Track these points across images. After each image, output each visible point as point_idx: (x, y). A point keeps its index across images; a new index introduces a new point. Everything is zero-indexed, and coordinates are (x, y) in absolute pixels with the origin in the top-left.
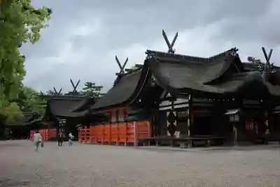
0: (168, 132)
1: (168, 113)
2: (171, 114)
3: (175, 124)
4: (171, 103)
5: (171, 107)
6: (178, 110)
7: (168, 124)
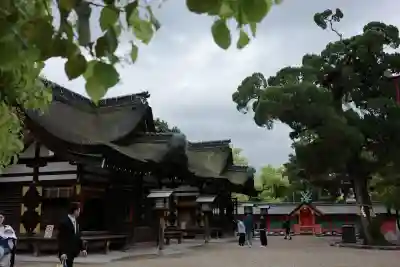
0: (22, 225)
1: (26, 189)
2: (33, 191)
3: (38, 210)
4: (31, 170)
5: (30, 178)
6: (45, 184)
7: (24, 209)
